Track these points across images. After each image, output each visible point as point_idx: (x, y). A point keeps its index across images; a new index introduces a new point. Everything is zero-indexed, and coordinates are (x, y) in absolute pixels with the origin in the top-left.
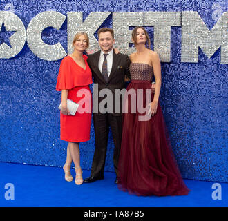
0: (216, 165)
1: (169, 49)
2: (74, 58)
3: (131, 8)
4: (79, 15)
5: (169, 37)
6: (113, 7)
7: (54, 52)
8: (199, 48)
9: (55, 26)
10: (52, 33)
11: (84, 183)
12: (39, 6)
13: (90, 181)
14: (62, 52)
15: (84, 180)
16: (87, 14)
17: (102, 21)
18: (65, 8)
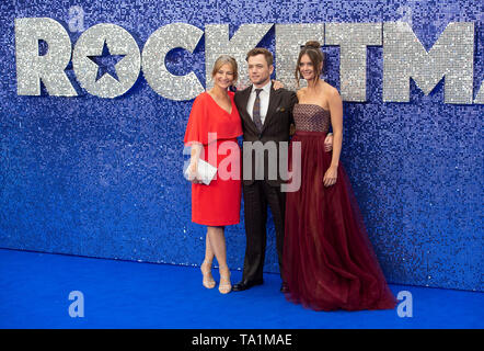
0: (439, 261)
1: (364, 81)
2: (214, 97)
3: (304, 18)
4: (224, 28)
5: (364, 63)
6: (276, 16)
7: (185, 87)
8: (411, 79)
9: (186, 46)
10: (182, 57)
11: (232, 290)
12: (161, 15)
13: (241, 288)
14: (197, 86)
15: (233, 288)
16: (236, 28)
17: (260, 38)
18: (201, 18)
